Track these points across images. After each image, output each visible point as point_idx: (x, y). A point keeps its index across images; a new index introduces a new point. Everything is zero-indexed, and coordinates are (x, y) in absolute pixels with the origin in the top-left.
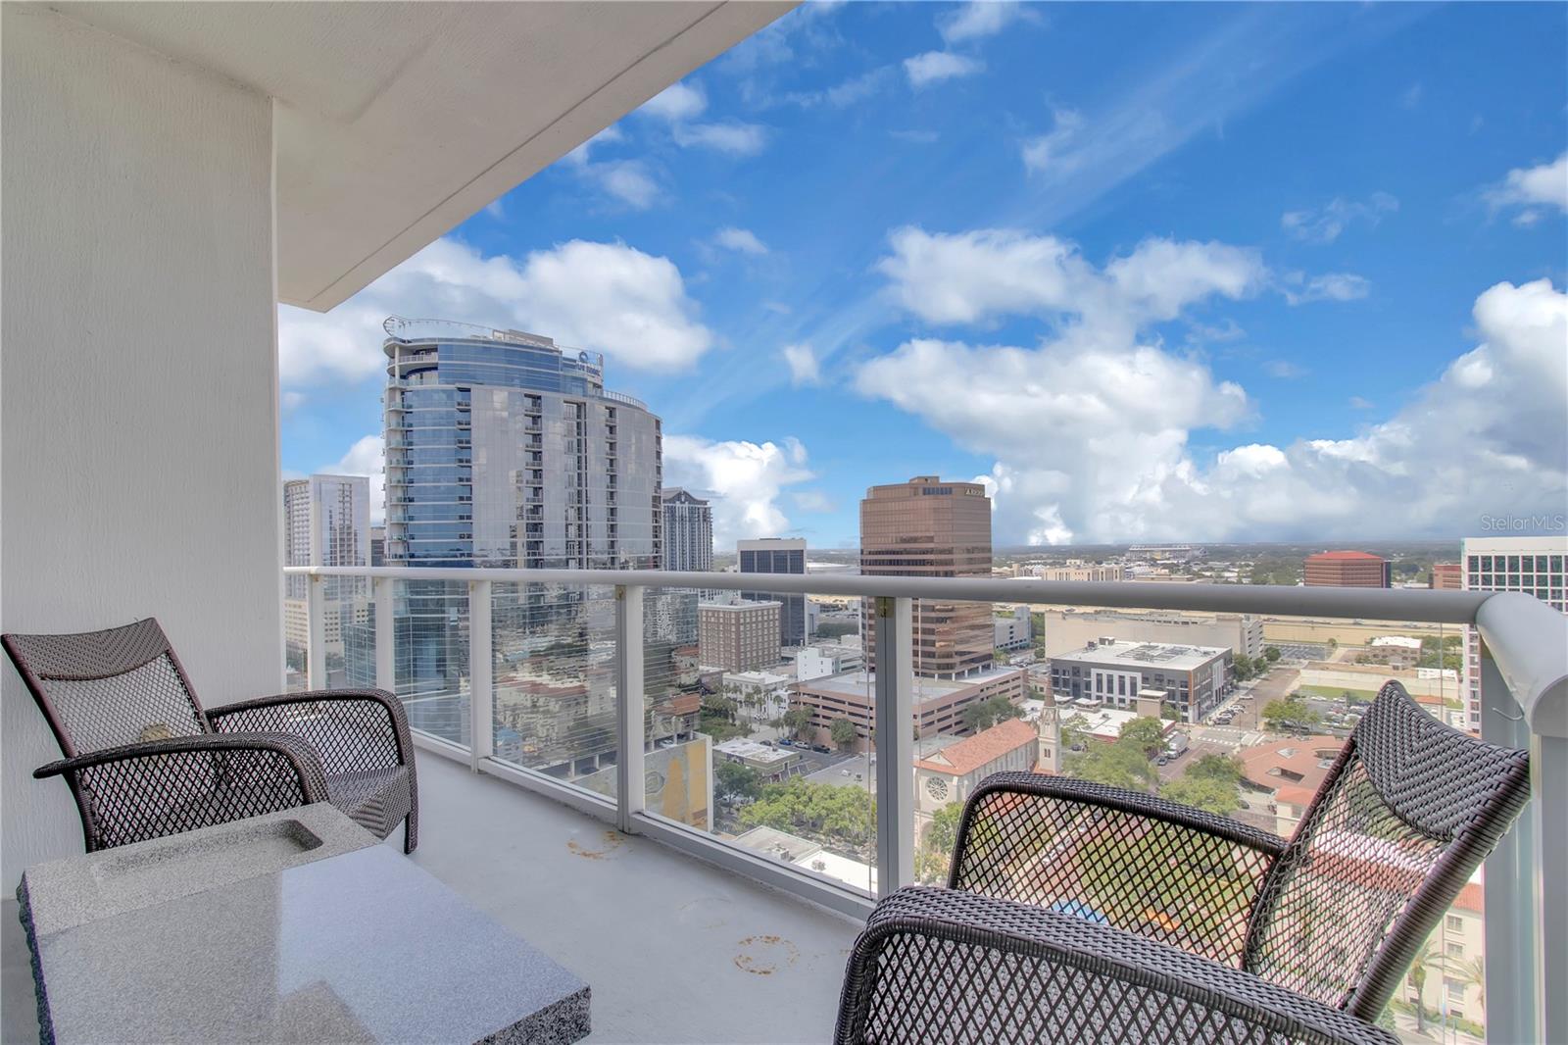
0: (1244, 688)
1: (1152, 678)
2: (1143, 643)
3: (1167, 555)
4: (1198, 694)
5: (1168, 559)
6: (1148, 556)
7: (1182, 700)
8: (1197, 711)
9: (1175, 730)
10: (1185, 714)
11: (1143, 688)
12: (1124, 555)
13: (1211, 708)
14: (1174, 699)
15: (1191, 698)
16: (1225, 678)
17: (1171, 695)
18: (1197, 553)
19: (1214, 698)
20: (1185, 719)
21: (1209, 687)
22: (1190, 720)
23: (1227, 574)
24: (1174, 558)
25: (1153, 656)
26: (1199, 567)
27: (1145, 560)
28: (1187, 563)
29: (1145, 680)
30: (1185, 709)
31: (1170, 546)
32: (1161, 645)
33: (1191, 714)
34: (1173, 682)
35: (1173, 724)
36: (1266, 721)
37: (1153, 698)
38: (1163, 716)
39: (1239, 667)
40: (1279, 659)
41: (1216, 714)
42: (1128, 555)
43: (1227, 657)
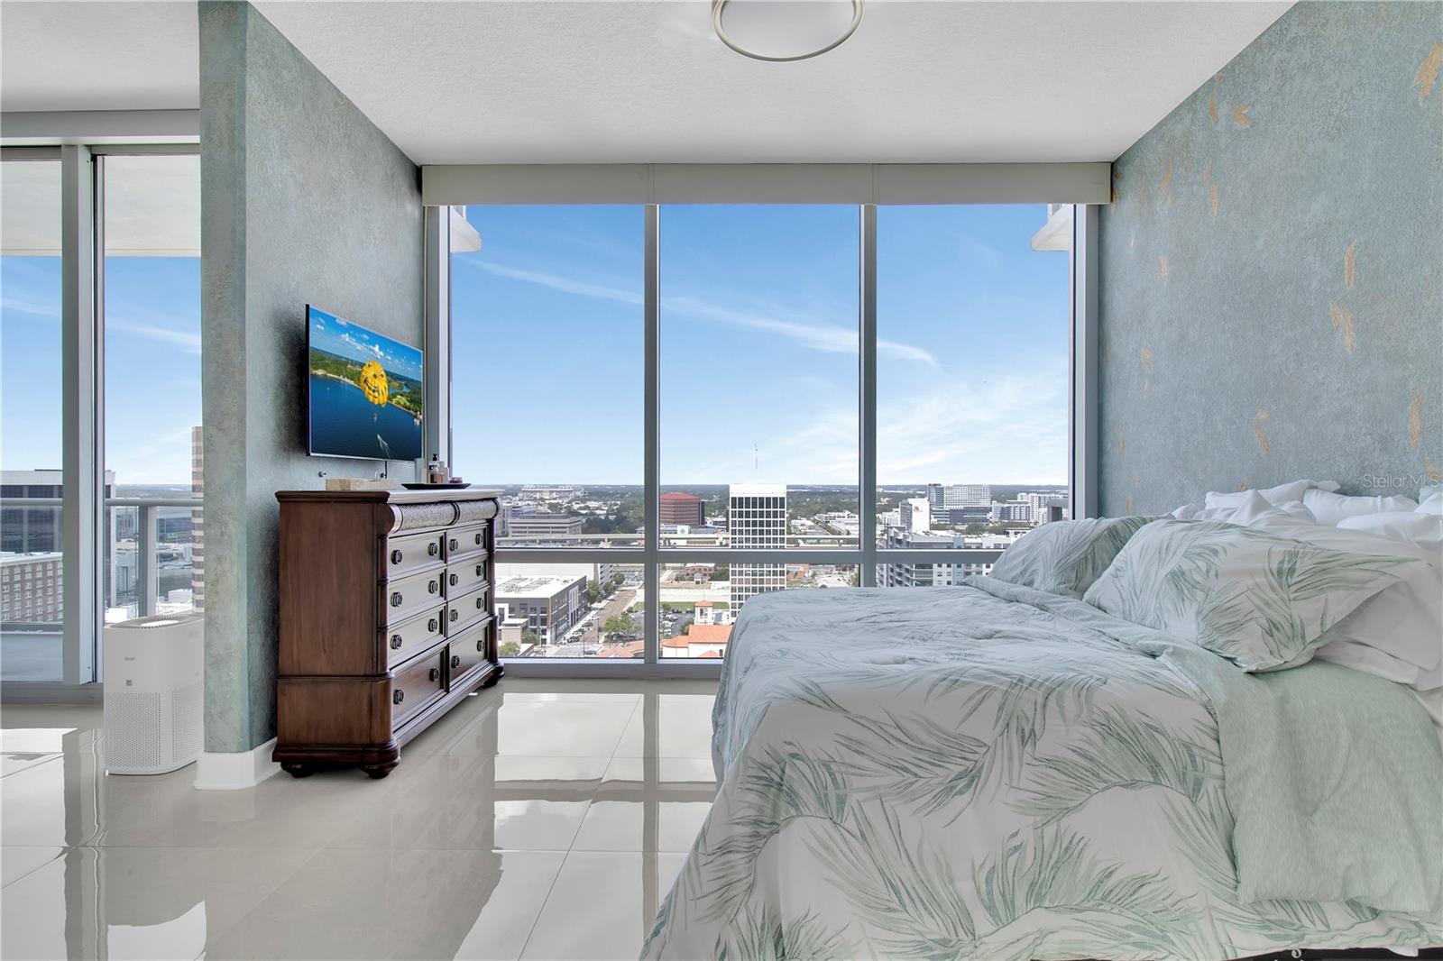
0: (595, 609)
1: (517, 609)
2: (513, 577)
3: (554, 495)
4: (556, 618)
5: (555, 499)
6: (538, 496)
7: (542, 625)
8: (554, 633)
9: (533, 652)
10: (544, 637)
11: (510, 617)
12: (517, 495)
13: (566, 630)
14: (535, 625)
15: (549, 622)
16: (580, 602)
17: (533, 621)
18: (578, 493)
19: (570, 620)
20: (544, 641)
21: (567, 608)
22: (548, 641)
23: (598, 512)
24: (560, 498)
25: (520, 588)
26: (578, 506)
27: (535, 499)
28: (570, 502)
29: (511, 610)
30: (544, 632)
31: (557, 486)
32: (530, 577)
33: (548, 636)
34: (535, 609)
35: (532, 648)
36: (606, 634)
37: (515, 625)
38: (524, 641)
39: (592, 591)
40: (624, 583)
41: (568, 635)
42: (520, 495)
43: (582, 583)
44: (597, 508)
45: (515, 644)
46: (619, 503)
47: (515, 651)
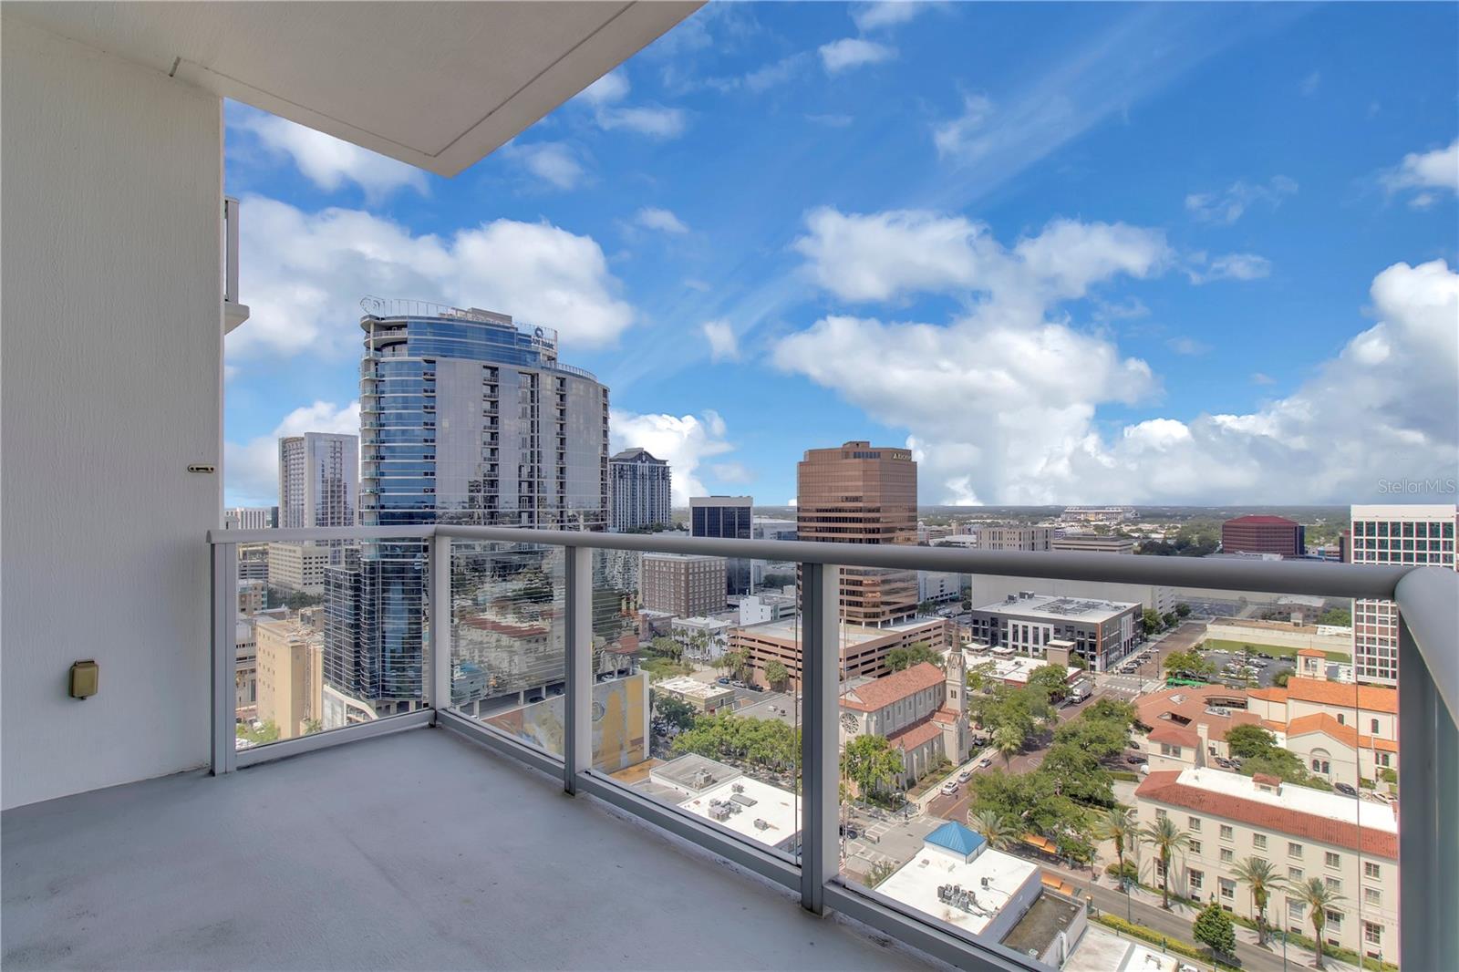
0: (1153, 641)
1: (1063, 629)
2: (1059, 598)
3: (1100, 517)
4: (1105, 645)
5: (1102, 520)
6: (1082, 517)
7: (1090, 650)
8: (1104, 661)
9: (1081, 677)
10: (1092, 663)
11: (1055, 638)
12: (1059, 516)
13: (1119, 658)
14: (1083, 649)
15: (1099, 648)
16: (1134, 631)
17: (1081, 645)
18: (1128, 515)
19: (1123, 649)
20: (1093, 667)
21: (1118, 638)
22: (1098, 668)
23: (1154, 536)
24: (1107, 519)
25: (1066, 610)
26: (1129, 528)
27: (1079, 521)
28: (1119, 524)
29: (1057, 631)
30: (1093, 658)
31: (1104, 508)
32: (1076, 600)
33: (1098, 663)
34: (1083, 633)
35: (1079, 672)
36: (1168, 670)
37: (1062, 647)
38: (1072, 664)
39: (1148, 621)
40: (1190, 615)
41: (1122, 664)
42: (1063, 516)
43: (1137, 612)
44: (1152, 532)
45: (1061, 666)
46: (1179, 526)
47: (1061, 673)
